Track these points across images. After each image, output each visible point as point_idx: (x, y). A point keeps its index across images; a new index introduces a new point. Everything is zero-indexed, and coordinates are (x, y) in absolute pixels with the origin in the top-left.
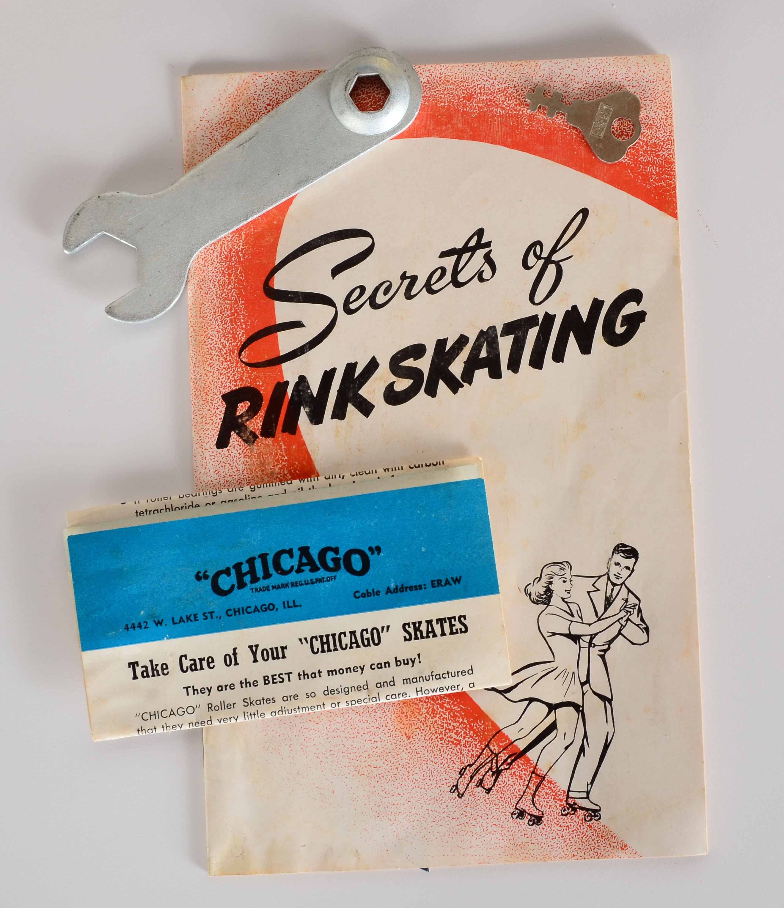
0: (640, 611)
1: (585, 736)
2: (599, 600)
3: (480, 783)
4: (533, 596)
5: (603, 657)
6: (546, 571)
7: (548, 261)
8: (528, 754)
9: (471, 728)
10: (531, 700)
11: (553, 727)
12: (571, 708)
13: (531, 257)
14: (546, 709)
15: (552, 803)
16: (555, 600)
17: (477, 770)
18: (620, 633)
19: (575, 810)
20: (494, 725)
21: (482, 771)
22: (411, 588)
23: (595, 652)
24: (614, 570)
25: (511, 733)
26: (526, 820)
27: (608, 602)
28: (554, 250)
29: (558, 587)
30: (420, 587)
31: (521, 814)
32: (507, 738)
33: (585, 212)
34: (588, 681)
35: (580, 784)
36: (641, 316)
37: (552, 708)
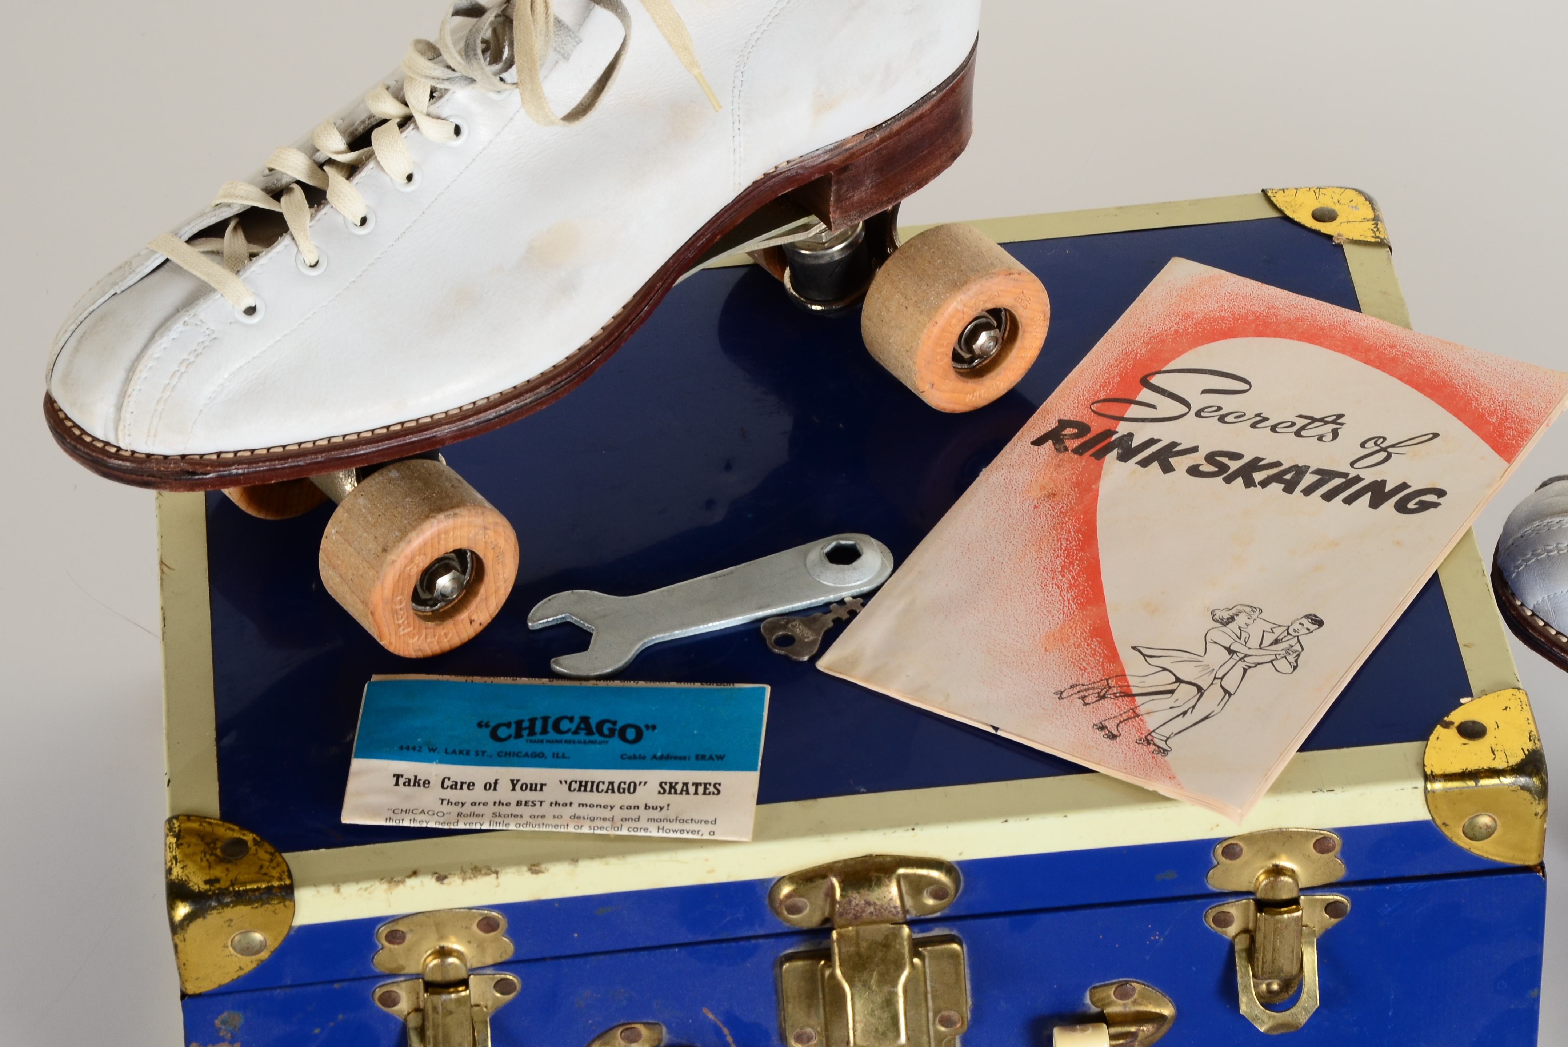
0: (1299, 655)
1: (1194, 707)
2: (1269, 638)
3: (1083, 698)
4: (1217, 617)
5: (1245, 670)
6: (1239, 608)
7: (1384, 449)
8: (1137, 698)
9: (1103, 665)
10: (1164, 669)
11: (1172, 692)
12: (1195, 688)
13: (1372, 443)
14: (1174, 679)
15: (1134, 732)
16: (1233, 626)
17: (1086, 690)
18: (1271, 662)
19: (1149, 743)
20: (1123, 670)
21: (1091, 692)
22: (676, 758)
23: (1242, 665)
24: (1296, 626)
25: (1132, 681)
26: (1103, 733)
27: (1276, 642)
28: (1393, 446)
29: (1241, 620)
30: (685, 758)
31: (1102, 728)
32: (1128, 682)
33: (1435, 435)
34: (1222, 678)
35: (1166, 731)
36: (1436, 505)
37: (1178, 680)
